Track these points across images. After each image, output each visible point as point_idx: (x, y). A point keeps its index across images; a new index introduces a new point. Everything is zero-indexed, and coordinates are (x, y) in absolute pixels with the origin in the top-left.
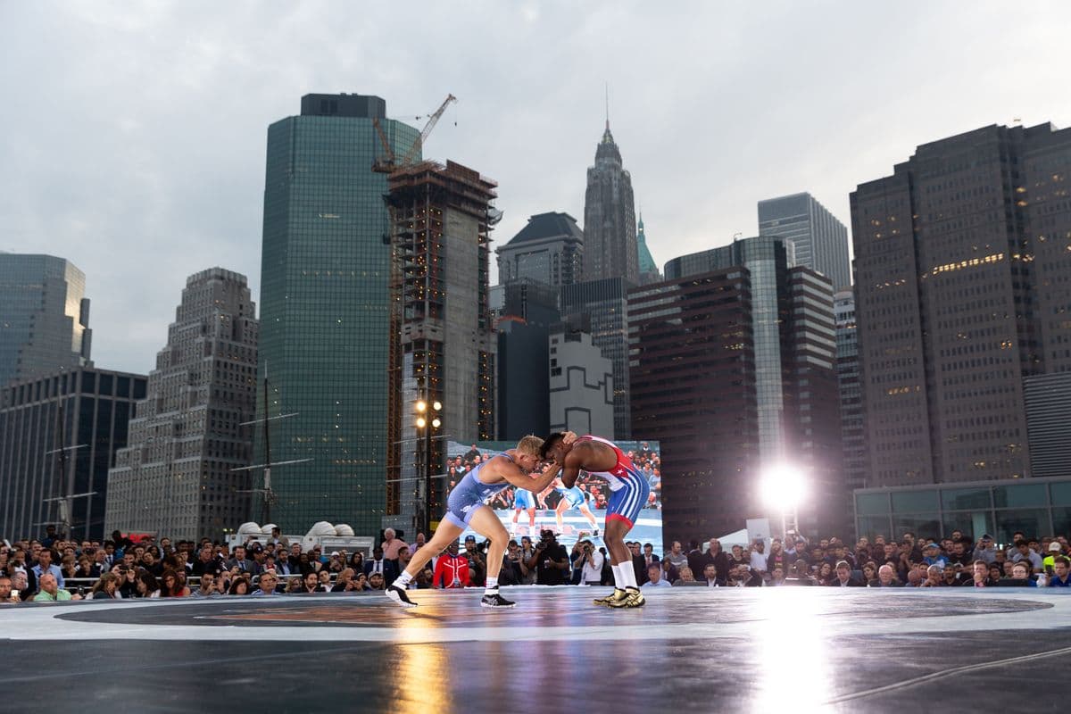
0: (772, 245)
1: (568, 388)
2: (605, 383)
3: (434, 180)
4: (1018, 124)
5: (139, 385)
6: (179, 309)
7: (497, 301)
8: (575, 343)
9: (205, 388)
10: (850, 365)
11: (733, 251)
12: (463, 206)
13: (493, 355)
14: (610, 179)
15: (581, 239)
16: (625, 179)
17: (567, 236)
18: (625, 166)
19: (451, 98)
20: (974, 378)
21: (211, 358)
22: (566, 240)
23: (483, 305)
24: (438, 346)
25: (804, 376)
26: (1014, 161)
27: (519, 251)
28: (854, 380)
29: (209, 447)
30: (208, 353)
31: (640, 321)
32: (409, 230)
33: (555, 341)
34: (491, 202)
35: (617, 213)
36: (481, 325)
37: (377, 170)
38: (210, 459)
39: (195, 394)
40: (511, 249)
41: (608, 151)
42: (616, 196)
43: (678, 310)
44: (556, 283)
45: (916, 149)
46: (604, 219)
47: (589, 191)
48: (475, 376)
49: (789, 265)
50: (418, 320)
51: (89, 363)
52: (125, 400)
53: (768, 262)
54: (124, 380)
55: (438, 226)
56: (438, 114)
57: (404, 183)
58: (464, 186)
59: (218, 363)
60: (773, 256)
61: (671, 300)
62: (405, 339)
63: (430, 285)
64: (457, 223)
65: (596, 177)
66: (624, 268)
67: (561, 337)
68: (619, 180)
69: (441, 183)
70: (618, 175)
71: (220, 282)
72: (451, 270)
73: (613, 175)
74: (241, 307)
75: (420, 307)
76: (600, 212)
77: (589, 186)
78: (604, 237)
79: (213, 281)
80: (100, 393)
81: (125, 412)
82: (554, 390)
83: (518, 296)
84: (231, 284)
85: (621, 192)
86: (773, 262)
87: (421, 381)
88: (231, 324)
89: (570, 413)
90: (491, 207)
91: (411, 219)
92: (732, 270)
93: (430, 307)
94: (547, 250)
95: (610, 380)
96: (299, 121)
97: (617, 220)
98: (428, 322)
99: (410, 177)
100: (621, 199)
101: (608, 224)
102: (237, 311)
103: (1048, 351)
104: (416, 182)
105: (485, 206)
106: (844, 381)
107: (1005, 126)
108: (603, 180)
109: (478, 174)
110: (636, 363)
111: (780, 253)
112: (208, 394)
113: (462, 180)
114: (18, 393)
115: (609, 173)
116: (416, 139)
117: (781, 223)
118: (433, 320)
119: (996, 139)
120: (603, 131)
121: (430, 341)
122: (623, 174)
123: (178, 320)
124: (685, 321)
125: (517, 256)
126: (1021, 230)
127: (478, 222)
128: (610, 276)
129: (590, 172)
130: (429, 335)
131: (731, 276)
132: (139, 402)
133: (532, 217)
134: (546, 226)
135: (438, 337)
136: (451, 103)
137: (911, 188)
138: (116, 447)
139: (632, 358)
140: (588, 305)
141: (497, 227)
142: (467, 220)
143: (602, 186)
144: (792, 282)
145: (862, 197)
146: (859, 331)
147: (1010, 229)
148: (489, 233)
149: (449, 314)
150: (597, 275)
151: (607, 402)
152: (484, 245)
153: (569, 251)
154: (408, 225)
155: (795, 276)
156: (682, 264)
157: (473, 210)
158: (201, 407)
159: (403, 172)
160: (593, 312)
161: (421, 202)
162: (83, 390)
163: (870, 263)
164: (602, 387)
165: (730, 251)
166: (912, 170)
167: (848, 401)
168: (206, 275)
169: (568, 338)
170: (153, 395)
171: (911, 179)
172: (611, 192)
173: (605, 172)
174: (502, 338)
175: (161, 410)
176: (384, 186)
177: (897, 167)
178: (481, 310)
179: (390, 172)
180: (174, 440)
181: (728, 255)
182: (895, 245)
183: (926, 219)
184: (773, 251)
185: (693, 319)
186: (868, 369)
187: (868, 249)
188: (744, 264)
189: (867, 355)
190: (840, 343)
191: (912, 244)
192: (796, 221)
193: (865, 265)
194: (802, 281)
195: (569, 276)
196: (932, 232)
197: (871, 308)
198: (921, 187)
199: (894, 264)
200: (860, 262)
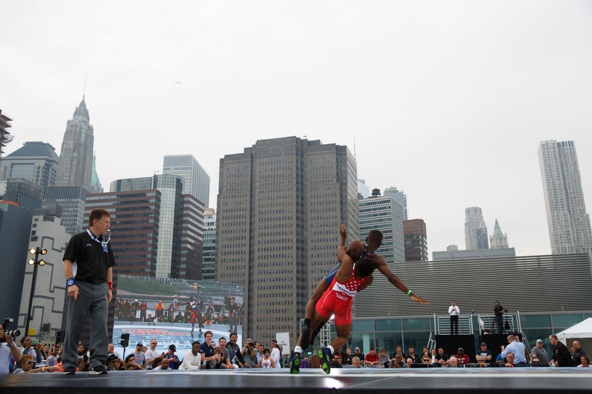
0: (175, 180)
4: (305, 138)
8: (50, 222)
10: (208, 251)
11: (153, 181)
14: (81, 128)
15: (57, 161)
16: (90, 129)
17: (47, 157)
18: (91, 123)
22: (47, 160)
25: (184, 256)
26: (302, 156)
27: (14, 162)
28: (212, 260)
33: (36, 220)
35: (82, 148)
40: (9, 159)
41: (82, 111)
42: (83, 139)
43: (114, 210)
46: (74, 151)
47: (67, 133)
49: (183, 193)
53: (172, 190)
60: (175, 187)
61: (111, 203)
65: (72, 126)
66: (82, 181)
67: (40, 217)
68: (86, 130)
70: (86, 127)
73: (83, 127)
76: (72, 147)
77: (67, 130)
78: (72, 161)
83: (16, 189)
85: (86, 137)
86: (175, 190)
92: (150, 191)
94: (33, 164)
97: (82, 153)
100: (86, 141)
101: (75, 154)
103: (309, 254)
106: (207, 260)
107: (299, 138)
108: (77, 128)
111: (179, 185)
115: (81, 125)
117: (176, 169)
119: (295, 144)
120: (81, 100)
122: (89, 127)
124: (118, 216)
125: (12, 165)
126: (302, 191)
128: (72, 185)
129: (69, 122)
131: (148, 195)
133: (27, 143)
134: (35, 149)
137: (252, 161)
140: (57, 200)
143: (75, 132)
144: (183, 202)
145: (226, 162)
146: (217, 234)
147: (297, 190)
150: (65, 183)
153: (47, 166)
155: (185, 199)
156: (122, 184)
163: (227, 197)
165: (151, 181)
166: (253, 152)
167: (206, 272)
169: (44, 219)
171: (252, 156)
172: (80, 136)
173: (79, 124)
177: (246, 149)
181: (150, 182)
182: (241, 190)
183: (257, 178)
184: (175, 183)
185: (123, 216)
186: (220, 254)
187: (227, 189)
188: (158, 189)
189: (220, 247)
190: (204, 239)
191: (250, 190)
192: (184, 169)
193: (224, 198)
194: (189, 202)
195: (45, 181)
196: (260, 185)
197: (225, 221)
198: (257, 161)
199: (239, 200)
200: (222, 196)
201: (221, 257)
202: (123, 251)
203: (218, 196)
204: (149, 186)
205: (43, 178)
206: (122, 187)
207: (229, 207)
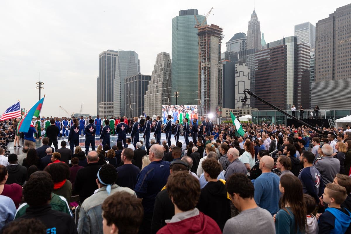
1: (239, 76)
2: (248, 75)
3: (208, 29)
5: (149, 78)
6: (156, 61)
7: (223, 56)
8: (241, 66)
9: (162, 78)
10: (313, 68)
11: (283, 41)
12: (215, 35)
13: (222, 69)
15: (246, 39)
16: (258, 22)
19: (212, 8)
20: (347, 71)
21: (163, 72)
22: (243, 39)
23: (219, 58)
24: (209, 68)
25: (300, 72)
27: (232, 43)
28: (313, 72)
29: (163, 91)
30: (162, 71)
31: (259, 59)
32: (203, 42)
33: (237, 66)
34: (222, 33)
35: (256, 32)
36: (219, 62)
37: (196, 28)
38: (163, 93)
39: (160, 80)
40: (230, 42)
41: (254, 15)
42: (255, 27)
43: (269, 56)
44: (240, 50)
45: (336, 9)
46: (252, 34)
47: (249, 26)
48: (218, 74)
49: (298, 43)
50: (205, 62)
51: (140, 73)
52: (147, 81)
53: (292, 43)
54: (147, 77)
55: (209, 40)
56: (209, 13)
57: (201, 30)
58: (215, 30)
59: (164, 73)
61: (267, 54)
62: (202, 67)
63: (207, 54)
64: (213, 39)
65: (251, 23)
66: (257, 45)
67: (238, 64)
69: (210, 30)
70: (256, 22)
71: (164, 55)
72: (212, 50)
73: (255, 22)
74: (168, 60)
75: (205, 59)
76: (251, 32)
78: (252, 38)
79: (162, 55)
80: (146, 80)
81: (147, 83)
82: (236, 77)
83: (228, 55)
84: (166, 55)
85: (257, 26)
87: (205, 76)
88: (166, 64)
89: (239, 82)
90: (222, 34)
91: (203, 39)
92: (282, 46)
93: (207, 59)
94: (238, 42)
95: (250, 74)
96: (178, 17)
97: (256, 34)
98: (207, 63)
99: (203, 29)
100: (257, 28)
101: (253, 35)
102: (168, 61)
104: (204, 30)
105: (220, 34)
106: (312, 72)
108: (253, 24)
109: (219, 26)
110: (257, 70)
111: (296, 40)
112: (162, 79)
113: (215, 28)
114: (127, 80)
116: (205, 19)
117: (301, 30)
118: (208, 62)
120: (253, 11)
121: (207, 67)
122: (258, 21)
123: (156, 64)
124: (271, 58)
125: (231, 44)
127: (218, 38)
128: (253, 48)
129: (249, 22)
130: (207, 65)
132: (149, 81)
133: (235, 34)
134: (238, 36)
135: (209, 66)
136: (213, 9)
137: (334, 20)
138: (145, 91)
139: (256, 68)
140: (247, 55)
141: (223, 39)
142: (216, 38)
144: (298, 48)
146: (315, 60)
148: (221, 41)
149: (211, 60)
150: (250, 48)
151: (249, 79)
152: (220, 44)
153: (243, 42)
154: (203, 40)
155: (299, 46)
156: (270, 45)
157: (217, 35)
158: (161, 82)
159: (201, 28)
160: (248, 57)
161: (205, 35)
162: (139, 79)
163: (320, 42)
164: (248, 76)
166: (335, 15)
168: (161, 54)
169: (239, 65)
170: (152, 80)
171: (334, 18)
172: (254, 26)
173: (253, 21)
174: (224, 65)
175: (153, 83)
176: (197, 31)
177: (330, 15)
178: (219, 59)
179: (198, 28)
180: (156, 89)
181: (281, 42)
182: (327, 37)
183: (337, 29)
184: (293, 40)
185: (273, 58)
186: (317, 69)
187: (320, 38)
188: (285, 44)
189: (317, 66)
190: (311, 63)
191: (333, 36)
192: (305, 29)
193: (318, 42)
194: (301, 47)
195: (243, 48)
196: (338, 32)
197: (319, 54)
198: (337, 20)
199: (327, 42)
200: (317, 42)
201: (317, 71)
202: (273, 72)
203: (315, 42)
204: (281, 43)
205: (242, 47)
206: (269, 46)
207: (321, 46)
